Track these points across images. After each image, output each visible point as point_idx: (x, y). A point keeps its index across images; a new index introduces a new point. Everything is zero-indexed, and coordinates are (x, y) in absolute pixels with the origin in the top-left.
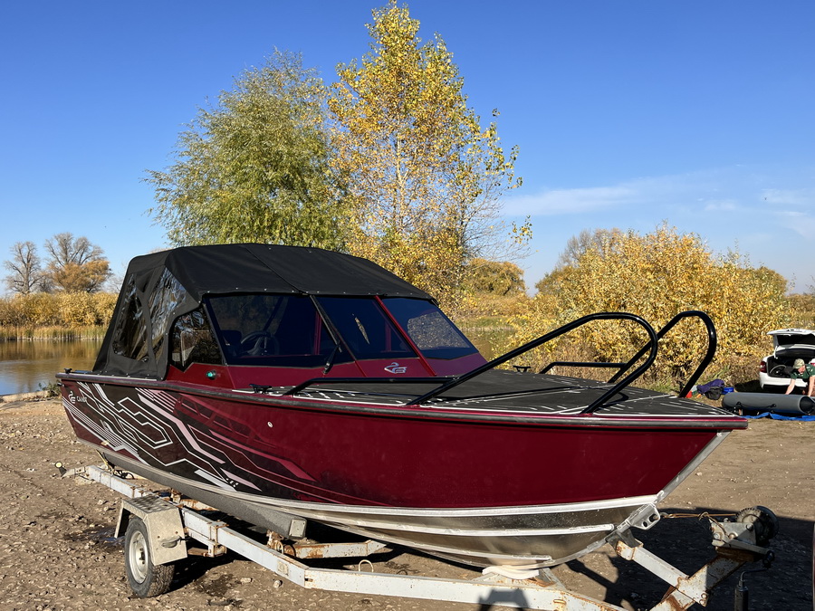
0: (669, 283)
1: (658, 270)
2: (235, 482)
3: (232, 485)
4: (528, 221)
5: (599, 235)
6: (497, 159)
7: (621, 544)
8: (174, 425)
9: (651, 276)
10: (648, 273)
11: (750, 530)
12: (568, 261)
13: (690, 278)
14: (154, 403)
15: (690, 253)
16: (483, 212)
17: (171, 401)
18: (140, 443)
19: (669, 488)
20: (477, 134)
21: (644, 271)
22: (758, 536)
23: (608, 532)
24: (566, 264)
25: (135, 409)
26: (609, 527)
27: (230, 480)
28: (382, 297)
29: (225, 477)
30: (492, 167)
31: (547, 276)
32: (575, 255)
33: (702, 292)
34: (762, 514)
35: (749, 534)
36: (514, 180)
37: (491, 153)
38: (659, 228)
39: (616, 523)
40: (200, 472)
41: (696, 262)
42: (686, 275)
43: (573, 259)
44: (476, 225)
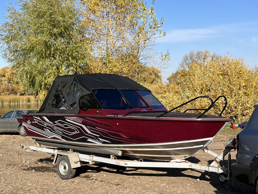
0: (229, 80)
1: (224, 74)
2: (102, 141)
3: (101, 142)
4: (168, 52)
5: (198, 54)
6: (154, 23)
7: (205, 150)
8: (81, 127)
9: (222, 77)
10: (220, 76)
11: (231, 142)
12: (183, 67)
13: (238, 78)
14: (73, 121)
15: (239, 67)
16: (148, 47)
17: (81, 120)
18: (63, 134)
19: (215, 136)
20: (145, 11)
21: (218, 75)
22: (233, 144)
23: (202, 147)
24: (182, 68)
25: (63, 123)
26: (202, 146)
27: (101, 141)
28: (137, 90)
29: (99, 140)
30: (152, 27)
31: (173, 74)
32: (187, 63)
33: (244, 84)
34: (234, 139)
35: (231, 143)
36: (162, 33)
37: (152, 20)
38: (225, 56)
39: (204, 145)
40: (89, 140)
41: (241, 71)
42: (237, 77)
43: (186, 66)
44: (145, 53)
